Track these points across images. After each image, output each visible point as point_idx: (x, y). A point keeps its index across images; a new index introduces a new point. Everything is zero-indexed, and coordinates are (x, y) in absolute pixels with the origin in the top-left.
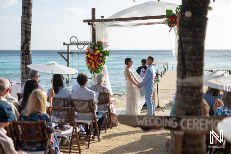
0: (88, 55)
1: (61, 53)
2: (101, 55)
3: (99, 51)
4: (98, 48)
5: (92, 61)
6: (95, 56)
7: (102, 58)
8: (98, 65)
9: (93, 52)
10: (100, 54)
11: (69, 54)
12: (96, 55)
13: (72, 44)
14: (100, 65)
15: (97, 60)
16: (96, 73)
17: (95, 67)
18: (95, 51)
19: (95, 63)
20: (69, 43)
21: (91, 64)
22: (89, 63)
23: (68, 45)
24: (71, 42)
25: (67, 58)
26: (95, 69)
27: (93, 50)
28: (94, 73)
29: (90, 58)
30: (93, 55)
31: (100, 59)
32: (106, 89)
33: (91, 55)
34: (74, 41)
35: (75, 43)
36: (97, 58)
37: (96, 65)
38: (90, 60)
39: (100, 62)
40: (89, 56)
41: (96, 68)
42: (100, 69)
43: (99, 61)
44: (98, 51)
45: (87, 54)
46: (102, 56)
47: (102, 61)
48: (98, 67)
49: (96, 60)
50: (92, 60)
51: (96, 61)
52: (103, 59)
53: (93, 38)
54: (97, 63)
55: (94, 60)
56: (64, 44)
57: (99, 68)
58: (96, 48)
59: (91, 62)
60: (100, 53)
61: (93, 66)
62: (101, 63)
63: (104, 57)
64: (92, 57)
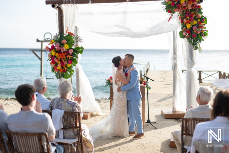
0: (52, 51)
1: (33, 51)
2: (71, 52)
3: (68, 46)
4: (67, 42)
5: (58, 61)
6: (61, 53)
7: (71, 56)
8: (66, 67)
9: (60, 47)
10: (69, 51)
11: (43, 52)
12: (64, 52)
13: (46, 41)
14: (69, 65)
15: (66, 59)
16: (64, 77)
17: (62, 69)
18: (61, 46)
19: (62, 64)
20: (43, 40)
21: (56, 65)
22: (54, 64)
23: (42, 42)
24: (45, 39)
25: (40, 57)
26: (62, 73)
27: (60, 44)
28: (61, 77)
29: (55, 56)
30: (59, 52)
31: (69, 58)
32: (77, 107)
33: (56, 52)
34: (48, 38)
35: (49, 40)
36: (65, 55)
37: (64, 66)
38: (54, 59)
39: (69, 62)
40: (53, 53)
41: (63, 71)
42: (70, 72)
43: (67, 61)
44: (66, 47)
45: (50, 50)
46: (73, 53)
47: (73, 61)
48: (66, 68)
49: (64, 58)
50: (57, 58)
51: (63, 60)
52: (74, 57)
53: (59, 27)
54: (66, 63)
55: (61, 59)
56: (38, 41)
57: (68, 71)
58: (64, 41)
59: (56, 61)
60: (69, 49)
61: (59, 67)
62: (71, 63)
63: (75, 55)
64: (57, 54)
